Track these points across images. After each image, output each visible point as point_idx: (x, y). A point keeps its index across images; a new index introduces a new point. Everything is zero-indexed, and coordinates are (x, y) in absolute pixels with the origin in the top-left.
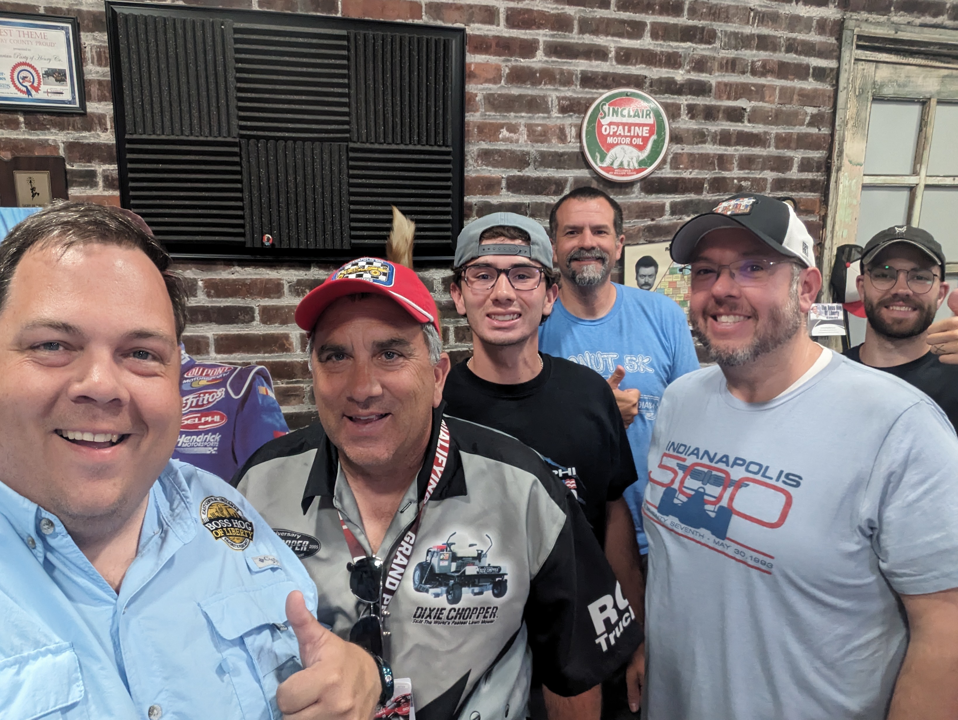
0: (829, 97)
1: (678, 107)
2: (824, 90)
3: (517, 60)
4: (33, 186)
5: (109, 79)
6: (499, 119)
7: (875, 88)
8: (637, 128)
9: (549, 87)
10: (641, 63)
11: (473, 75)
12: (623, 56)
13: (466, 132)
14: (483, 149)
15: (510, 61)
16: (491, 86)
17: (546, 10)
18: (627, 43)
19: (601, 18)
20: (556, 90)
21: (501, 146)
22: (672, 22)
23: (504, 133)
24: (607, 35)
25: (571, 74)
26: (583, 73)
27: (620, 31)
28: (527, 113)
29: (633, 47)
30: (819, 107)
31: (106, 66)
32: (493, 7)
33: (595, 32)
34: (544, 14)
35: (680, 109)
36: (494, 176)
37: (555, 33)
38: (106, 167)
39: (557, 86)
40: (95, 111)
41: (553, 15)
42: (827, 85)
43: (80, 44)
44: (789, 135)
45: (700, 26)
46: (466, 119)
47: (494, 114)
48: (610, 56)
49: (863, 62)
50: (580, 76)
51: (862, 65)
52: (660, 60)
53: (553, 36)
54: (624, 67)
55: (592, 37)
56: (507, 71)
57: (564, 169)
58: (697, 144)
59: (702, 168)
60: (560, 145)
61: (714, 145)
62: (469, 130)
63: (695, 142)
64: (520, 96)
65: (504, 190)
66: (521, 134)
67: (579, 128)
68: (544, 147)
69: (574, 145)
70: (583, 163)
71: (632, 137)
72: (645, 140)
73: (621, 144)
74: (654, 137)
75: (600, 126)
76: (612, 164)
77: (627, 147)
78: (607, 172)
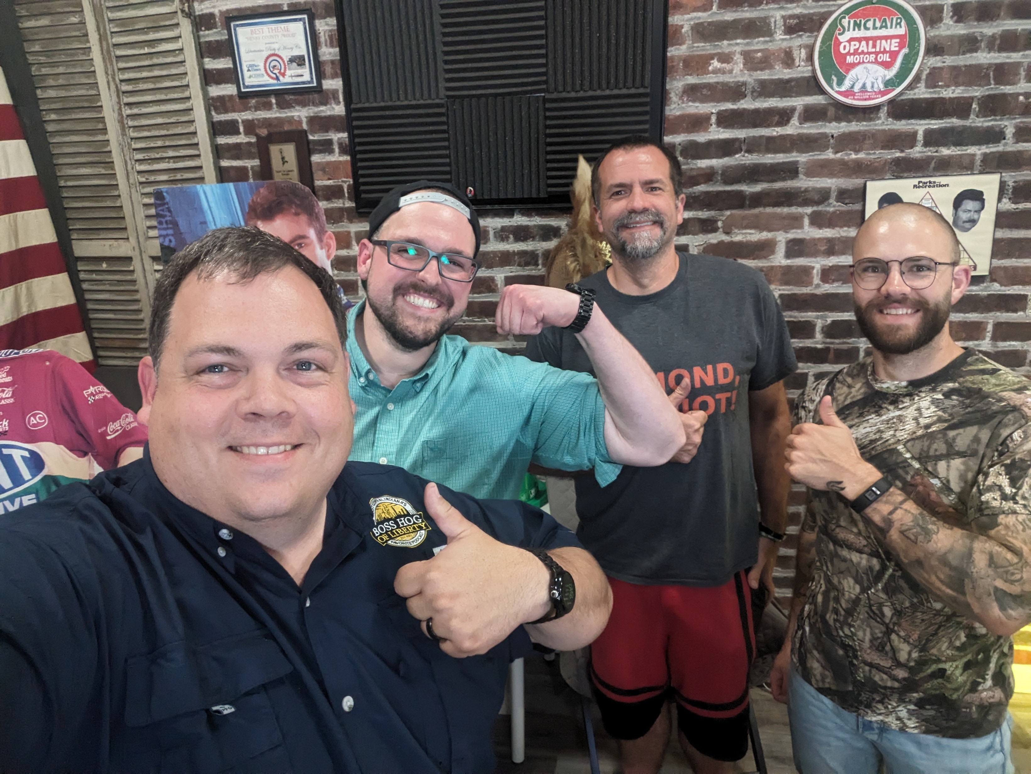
5: (339, 58)
6: (708, 50)
8: (883, 41)
9: (772, 6)
11: (678, 6)
13: (669, 67)
14: (688, 85)
16: (700, 14)
20: (781, 8)
21: (711, 79)
23: (715, 64)
28: (743, 39)
31: (336, 47)
35: (942, 11)
36: (701, 112)
38: (341, 135)
39: (783, 4)
40: (330, 87)
43: (315, 31)
46: (669, 54)
47: (703, 44)
57: (791, 97)
58: (964, 53)
59: (969, 84)
60: (785, 71)
61: (989, 53)
62: (673, 66)
63: (961, 51)
64: (735, 21)
65: (714, 126)
66: (736, 63)
67: (811, 49)
68: (764, 75)
69: (804, 69)
70: (816, 89)
71: (877, 53)
72: (893, 55)
73: (863, 62)
74: (905, 50)
75: (838, 44)
76: (852, 87)
77: (870, 66)
78: (846, 97)
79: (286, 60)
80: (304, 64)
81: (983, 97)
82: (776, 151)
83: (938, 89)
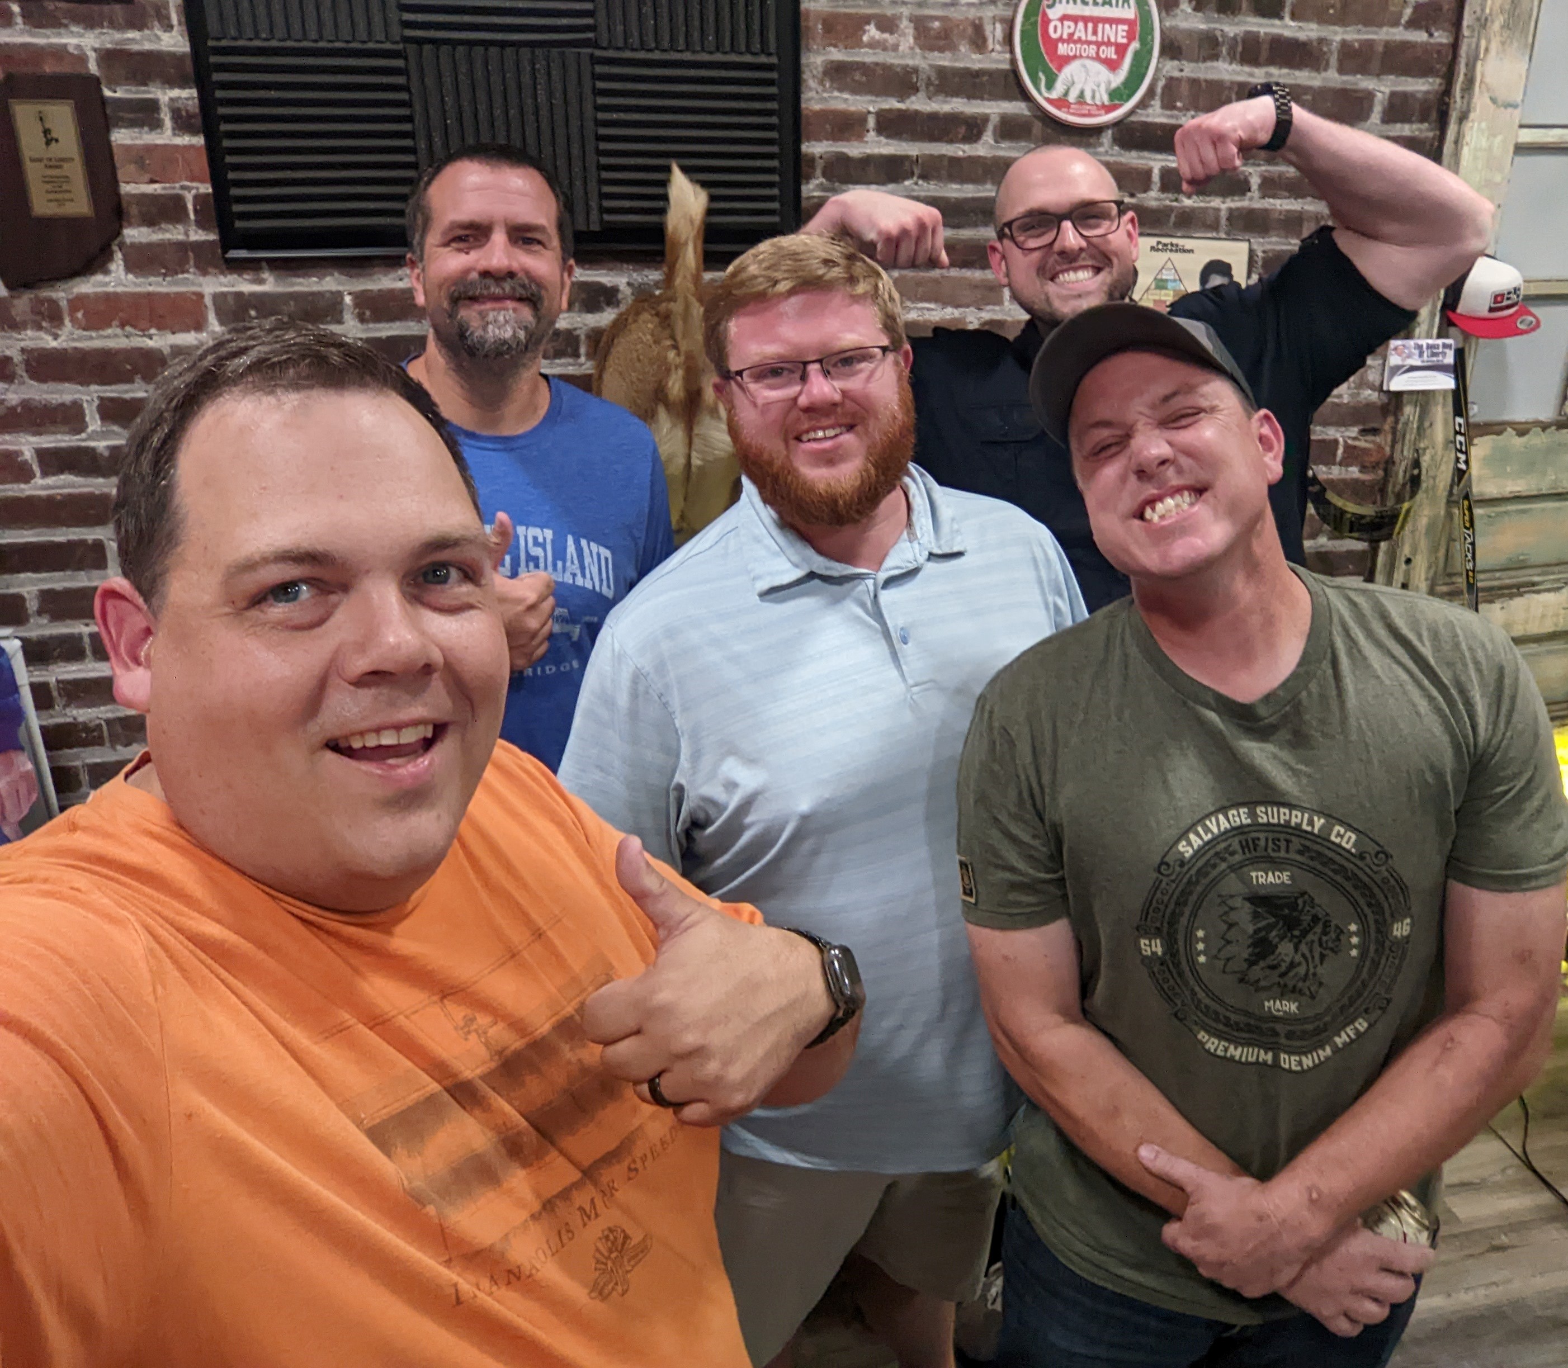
4: (47, 126)
6: (860, 7)
8: (1107, 26)
13: (803, 29)
14: (832, 62)
21: (867, 56)
23: (872, 32)
36: (853, 108)
38: (176, 93)
44: (1371, 43)
46: (802, 7)
57: (982, 99)
58: (1204, 60)
60: (974, 56)
61: (1231, 63)
62: (809, 28)
63: (1201, 57)
65: (872, 133)
66: (904, 35)
67: (1009, 25)
68: (944, 59)
69: (1001, 57)
70: (1016, 90)
71: (1098, 44)
72: (1121, 50)
73: (1081, 56)
74: (1135, 45)
75: (1046, 21)
76: (1066, 94)
77: (1089, 63)
78: (1059, 108)
82: (963, 180)
83: (1176, 112)
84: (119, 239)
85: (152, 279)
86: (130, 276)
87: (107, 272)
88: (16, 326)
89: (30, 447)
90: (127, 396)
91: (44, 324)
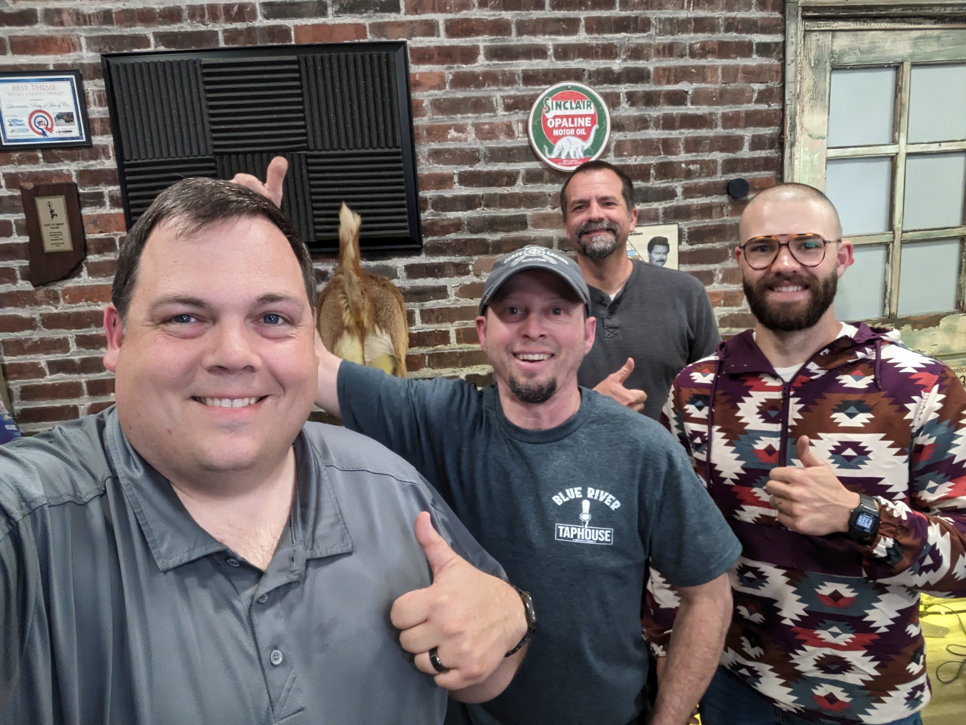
0: (777, 72)
1: (617, 96)
2: (771, 65)
3: (459, 67)
4: (52, 209)
5: (108, 116)
6: (446, 121)
7: (833, 57)
8: (579, 119)
9: (493, 88)
10: (579, 56)
11: (418, 84)
12: (561, 52)
13: (416, 136)
14: (433, 149)
15: (453, 68)
16: (436, 92)
17: (484, 17)
18: (563, 39)
19: (537, 19)
20: (500, 90)
21: (450, 145)
22: (605, 15)
23: (453, 133)
24: (544, 33)
25: (513, 74)
26: (524, 71)
27: (557, 29)
28: (473, 113)
29: (570, 42)
30: (767, 82)
31: (105, 106)
32: (432, 20)
33: (533, 32)
34: (483, 22)
35: (620, 96)
36: (445, 172)
37: (495, 37)
38: (111, 188)
39: (501, 87)
40: (99, 143)
41: (491, 21)
42: (774, 60)
43: (83, 90)
44: (738, 113)
45: (634, 16)
46: (414, 124)
47: (441, 117)
48: (549, 53)
49: (817, 33)
50: (521, 75)
51: (816, 36)
52: (597, 53)
53: (493, 40)
54: (563, 62)
55: (530, 37)
56: (451, 77)
57: (515, 162)
58: (639, 130)
59: (646, 154)
60: (508, 141)
61: (657, 130)
62: (418, 134)
63: (637, 128)
64: (465, 99)
65: (457, 184)
66: (469, 133)
67: (526, 124)
68: (492, 143)
69: (523, 139)
70: (533, 156)
71: (576, 128)
72: (588, 130)
73: (566, 135)
74: (596, 127)
75: (546, 120)
76: (560, 155)
77: (571, 138)
78: (556, 162)
79: (53, 116)
80: (72, 121)
81: (657, 164)
83: (624, 158)
84: (85, 261)
85: (100, 279)
86: (90, 278)
87: (80, 276)
88: (37, 303)
89: (44, 360)
90: (88, 334)
91: (51, 302)
